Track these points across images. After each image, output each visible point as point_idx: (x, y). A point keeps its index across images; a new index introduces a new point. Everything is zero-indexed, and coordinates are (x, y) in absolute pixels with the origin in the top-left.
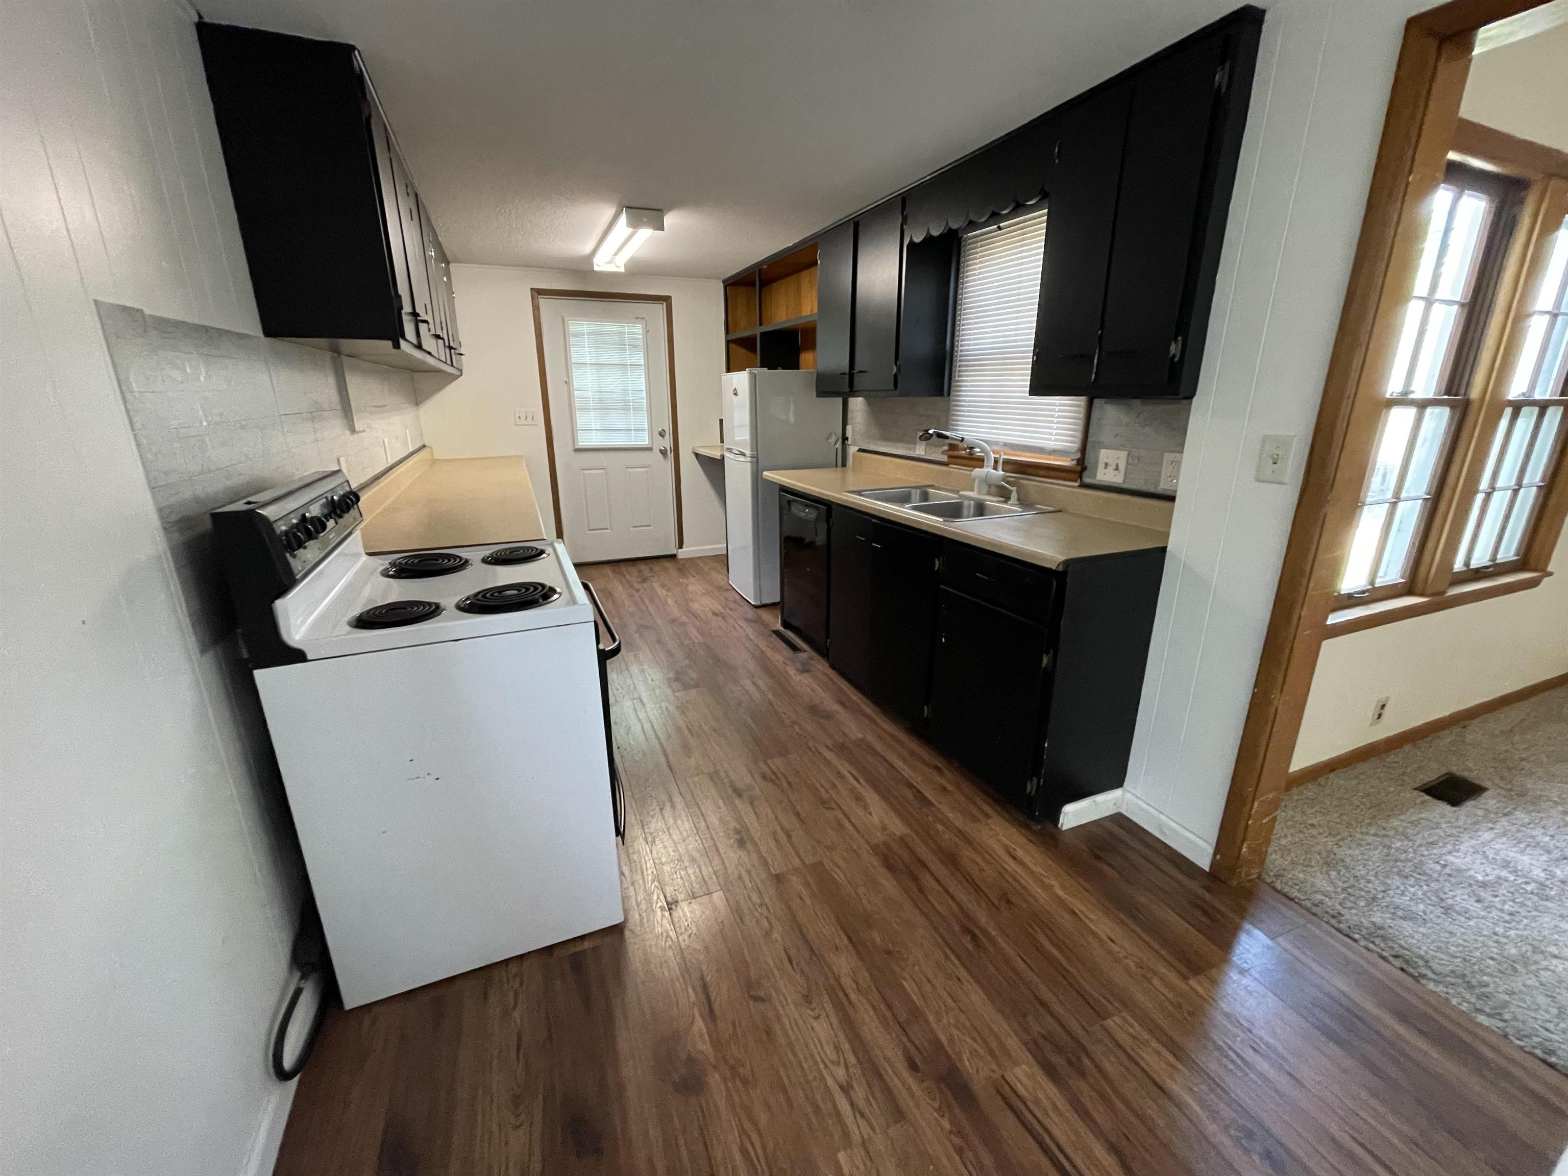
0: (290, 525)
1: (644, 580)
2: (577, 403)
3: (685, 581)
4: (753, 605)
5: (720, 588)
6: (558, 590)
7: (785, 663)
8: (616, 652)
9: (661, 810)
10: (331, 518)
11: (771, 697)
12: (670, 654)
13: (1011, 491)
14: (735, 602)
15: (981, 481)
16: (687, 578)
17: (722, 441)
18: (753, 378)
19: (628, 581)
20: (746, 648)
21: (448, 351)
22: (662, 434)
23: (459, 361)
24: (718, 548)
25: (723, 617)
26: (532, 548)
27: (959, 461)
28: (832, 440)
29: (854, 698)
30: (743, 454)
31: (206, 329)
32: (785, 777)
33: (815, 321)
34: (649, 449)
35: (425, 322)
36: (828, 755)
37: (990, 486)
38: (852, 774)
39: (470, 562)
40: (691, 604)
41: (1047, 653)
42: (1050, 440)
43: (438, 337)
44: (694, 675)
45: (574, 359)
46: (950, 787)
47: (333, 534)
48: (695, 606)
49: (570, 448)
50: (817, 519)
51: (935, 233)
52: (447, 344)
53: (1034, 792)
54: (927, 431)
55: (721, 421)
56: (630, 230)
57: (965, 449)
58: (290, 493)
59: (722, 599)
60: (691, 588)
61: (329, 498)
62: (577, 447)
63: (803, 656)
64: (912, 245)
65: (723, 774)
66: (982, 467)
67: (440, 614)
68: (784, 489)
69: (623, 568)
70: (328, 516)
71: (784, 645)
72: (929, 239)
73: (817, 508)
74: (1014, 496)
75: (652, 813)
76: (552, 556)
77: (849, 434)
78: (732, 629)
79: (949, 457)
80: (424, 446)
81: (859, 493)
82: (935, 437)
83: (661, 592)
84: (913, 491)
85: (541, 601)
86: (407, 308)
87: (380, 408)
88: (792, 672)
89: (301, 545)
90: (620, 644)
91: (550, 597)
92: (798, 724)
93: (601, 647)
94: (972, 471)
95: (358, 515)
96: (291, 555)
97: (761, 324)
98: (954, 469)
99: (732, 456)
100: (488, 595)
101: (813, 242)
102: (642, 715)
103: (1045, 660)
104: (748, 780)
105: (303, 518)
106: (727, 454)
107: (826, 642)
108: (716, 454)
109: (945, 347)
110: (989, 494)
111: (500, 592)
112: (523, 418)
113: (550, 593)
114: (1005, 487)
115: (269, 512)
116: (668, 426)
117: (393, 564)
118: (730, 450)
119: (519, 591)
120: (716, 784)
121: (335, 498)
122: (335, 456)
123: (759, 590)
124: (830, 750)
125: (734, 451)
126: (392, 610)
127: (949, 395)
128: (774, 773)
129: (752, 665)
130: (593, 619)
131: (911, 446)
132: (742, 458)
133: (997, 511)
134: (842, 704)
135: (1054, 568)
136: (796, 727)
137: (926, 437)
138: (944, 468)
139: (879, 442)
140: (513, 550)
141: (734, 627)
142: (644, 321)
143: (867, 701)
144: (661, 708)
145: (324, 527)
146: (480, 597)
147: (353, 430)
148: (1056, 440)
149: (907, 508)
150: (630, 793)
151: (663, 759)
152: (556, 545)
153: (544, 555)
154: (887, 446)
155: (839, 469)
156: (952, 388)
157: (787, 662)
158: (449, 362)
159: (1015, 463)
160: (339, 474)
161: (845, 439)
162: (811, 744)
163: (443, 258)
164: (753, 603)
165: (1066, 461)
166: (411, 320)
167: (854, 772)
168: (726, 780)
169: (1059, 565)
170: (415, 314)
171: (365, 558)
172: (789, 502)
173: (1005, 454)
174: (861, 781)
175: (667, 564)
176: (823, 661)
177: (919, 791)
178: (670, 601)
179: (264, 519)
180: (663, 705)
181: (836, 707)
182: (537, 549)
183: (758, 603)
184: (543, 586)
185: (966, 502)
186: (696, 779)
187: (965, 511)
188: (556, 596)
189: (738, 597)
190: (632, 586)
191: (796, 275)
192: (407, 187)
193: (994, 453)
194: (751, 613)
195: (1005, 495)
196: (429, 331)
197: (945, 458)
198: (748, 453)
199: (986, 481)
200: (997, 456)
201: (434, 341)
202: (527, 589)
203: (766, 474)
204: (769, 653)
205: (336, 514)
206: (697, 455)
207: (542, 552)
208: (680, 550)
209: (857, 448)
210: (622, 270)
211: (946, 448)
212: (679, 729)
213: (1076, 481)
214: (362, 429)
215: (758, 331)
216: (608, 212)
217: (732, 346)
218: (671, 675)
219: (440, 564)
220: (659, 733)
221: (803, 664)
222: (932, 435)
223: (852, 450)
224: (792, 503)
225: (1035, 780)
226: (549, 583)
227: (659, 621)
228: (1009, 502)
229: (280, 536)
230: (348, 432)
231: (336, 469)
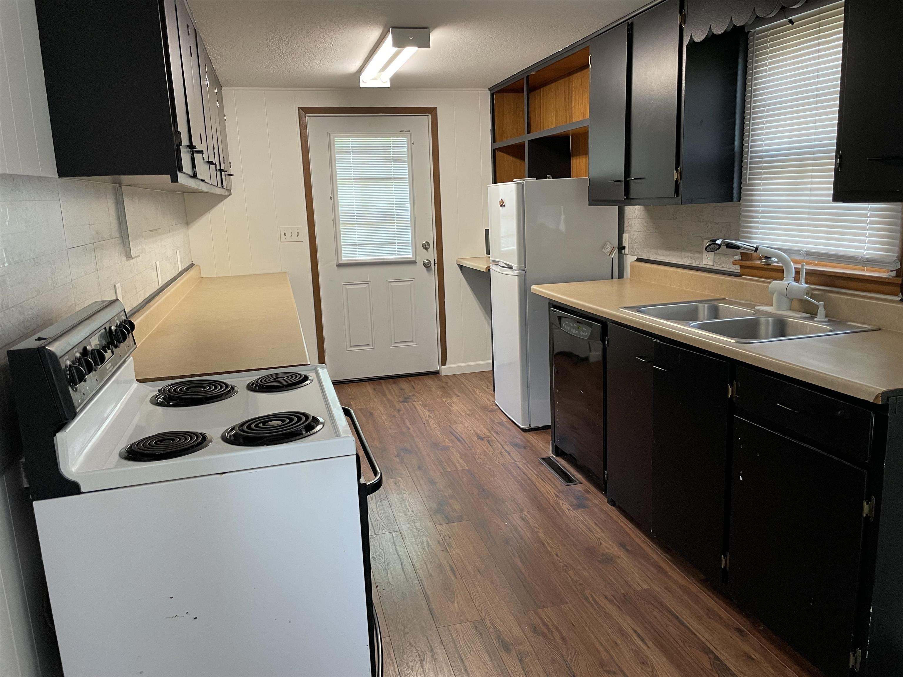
0: (73, 359)
1: (406, 400)
2: (342, 219)
3: (448, 400)
4: (521, 429)
5: (485, 408)
6: (321, 420)
7: (557, 496)
8: (377, 486)
9: (421, 661)
10: (109, 349)
11: (541, 535)
12: (432, 482)
13: (818, 307)
14: (501, 424)
15: (780, 294)
16: (450, 397)
17: (488, 252)
18: (521, 189)
19: (388, 400)
20: (515, 478)
21: (218, 173)
22: (426, 247)
23: (229, 183)
24: (484, 364)
25: (489, 442)
26: (296, 374)
27: (755, 272)
28: (608, 248)
29: (637, 540)
30: (511, 268)
31: (12, 177)
32: (558, 629)
33: (587, 127)
34: (414, 262)
35: (201, 152)
36: (611, 609)
37: (791, 300)
38: (635, 632)
39: (236, 388)
40: (454, 426)
41: (869, 500)
42: (862, 248)
43: (210, 163)
44: (457, 507)
45: (339, 174)
46: (755, 656)
47: (110, 364)
48: (459, 428)
49: (334, 263)
50: (591, 337)
51: (718, 30)
52: (218, 168)
53: (858, 666)
54: (714, 241)
55: (487, 231)
56: (396, 49)
57: (761, 259)
58: (74, 327)
59: (488, 421)
60: (454, 409)
61: (108, 329)
62: (341, 262)
63: (578, 488)
64: (692, 45)
65: (488, 624)
66: (782, 279)
67: (206, 446)
68: (555, 305)
69: (385, 386)
70: (105, 348)
71: (556, 475)
72: (711, 38)
73: (591, 326)
74: (821, 311)
75: (411, 664)
76: (316, 381)
77: (626, 242)
78: (500, 456)
79: (741, 267)
80: (192, 265)
81: (638, 309)
82: (723, 247)
83: (424, 413)
84: (700, 305)
85: (304, 432)
86: (185, 141)
87: (154, 232)
88: (566, 507)
89: (82, 378)
90: (381, 477)
91: (313, 428)
92: (573, 568)
93: (362, 481)
94: (770, 283)
95: (132, 344)
96: (73, 389)
97: (529, 132)
98: (747, 281)
99: (498, 269)
100: (253, 426)
101: (584, 46)
102: (401, 551)
103: (866, 507)
104: (517, 632)
105: (85, 351)
106: (493, 267)
107: (604, 474)
108: (482, 267)
109: (733, 149)
110: (791, 309)
111: (264, 423)
112: (288, 235)
113: (313, 424)
114: (810, 302)
115: (55, 348)
116: (431, 238)
117: (162, 392)
118: (496, 263)
119: (283, 421)
120: (481, 634)
121: (113, 328)
122: (112, 282)
123: (527, 413)
124: (611, 601)
125: (500, 264)
126: (161, 441)
127: (739, 199)
128: (545, 624)
129: (520, 497)
130: (355, 453)
131: (697, 255)
132: (509, 272)
133: (800, 330)
134: (622, 545)
135: (872, 401)
136: (571, 572)
137: (713, 247)
138: (737, 280)
139: (659, 251)
140: (277, 377)
141: (501, 453)
142: (408, 134)
143: (654, 546)
144: (422, 543)
145: (102, 359)
146: (245, 427)
147: (129, 256)
148: (869, 249)
149: (693, 327)
150: (388, 640)
151: (424, 603)
152: (319, 370)
153: (308, 382)
154: (668, 255)
155: (616, 280)
156: (743, 193)
157: (560, 495)
158: (220, 185)
159: (822, 274)
160: (117, 303)
161: (621, 248)
162: (588, 592)
163: (217, 84)
164: (521, 426)
165: (884, 272)
166: (188, 152)
167: (640, 631)
168: (491, 630)
169: (877, 397)
170: (191, 147)
171: (136, 384)
172: (560, 318)
173: (808, 264)
174: (647, 640)
175: (429, 381)
176: (600, 495)
177: (716, 658)
178: (431, 422)
179: (52, 354)
180: (424, 539)
181: (616, 550)
182: (301, 375)
183: (527, 427)
184: (306, 416)
185: (763, 319)
186: (458, 627)
187: (763, 329)
188: (319, 427)
189: (505, 419)
190: (393, 406)
191: (566, 79)
192: (188, 27)
193: (795, 262)
194: (519, 437)
195: (812, 313)
196: (204, 160)
197: (737, 269)
198: (515, 266)
199: (786, 294)
200: (799, 266)
201: (207, 166)
202: (291, 420)
203: (535, 288)
204: (540, 484)
205: (113, 344)
206: (461, 267)
207: (306, 378)
208: (443, 367)
209: (636, 258)
210: (388, 85)
211: (738, 257)
212: (440, 567)
213: (897, 295)
214: (137, 255)
215: (526, 138)
216: (375, 33)
217: (498, 154)
218: (434, 506)
219: (207, 392)
220: (420, 572)
221: (578, 498)
222: (719, 246)
223: (630, 259)
224: (563, 319)
225: (859, 651)
226: (311, 413)
227: (421, 446)
228: (815, 319)
229: (65, 371)
230: (124, 259)
231: (114, 298)
